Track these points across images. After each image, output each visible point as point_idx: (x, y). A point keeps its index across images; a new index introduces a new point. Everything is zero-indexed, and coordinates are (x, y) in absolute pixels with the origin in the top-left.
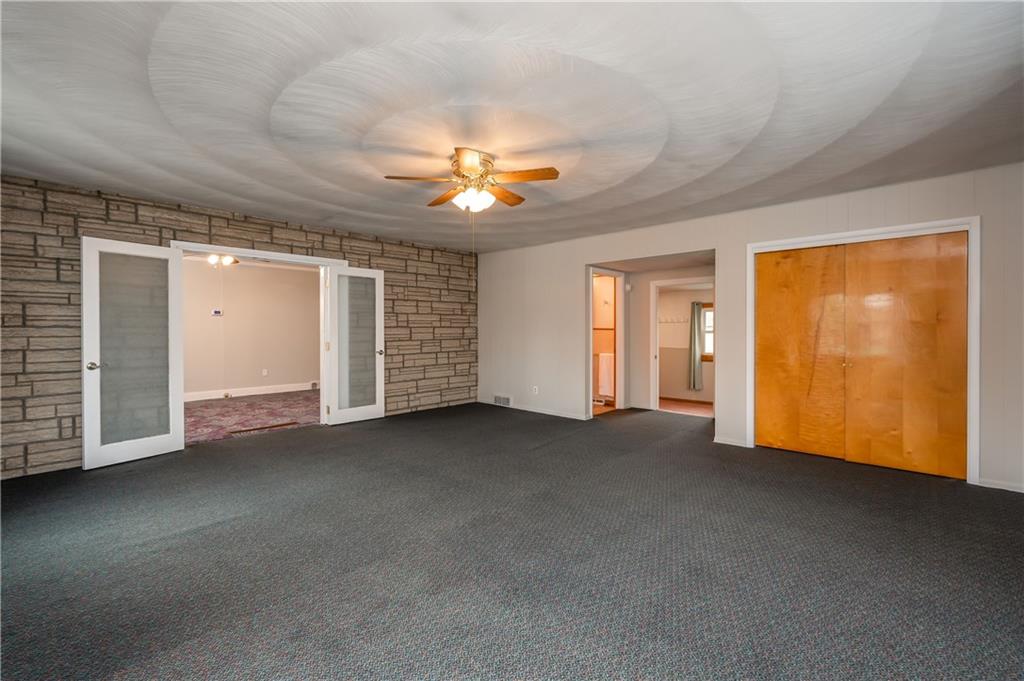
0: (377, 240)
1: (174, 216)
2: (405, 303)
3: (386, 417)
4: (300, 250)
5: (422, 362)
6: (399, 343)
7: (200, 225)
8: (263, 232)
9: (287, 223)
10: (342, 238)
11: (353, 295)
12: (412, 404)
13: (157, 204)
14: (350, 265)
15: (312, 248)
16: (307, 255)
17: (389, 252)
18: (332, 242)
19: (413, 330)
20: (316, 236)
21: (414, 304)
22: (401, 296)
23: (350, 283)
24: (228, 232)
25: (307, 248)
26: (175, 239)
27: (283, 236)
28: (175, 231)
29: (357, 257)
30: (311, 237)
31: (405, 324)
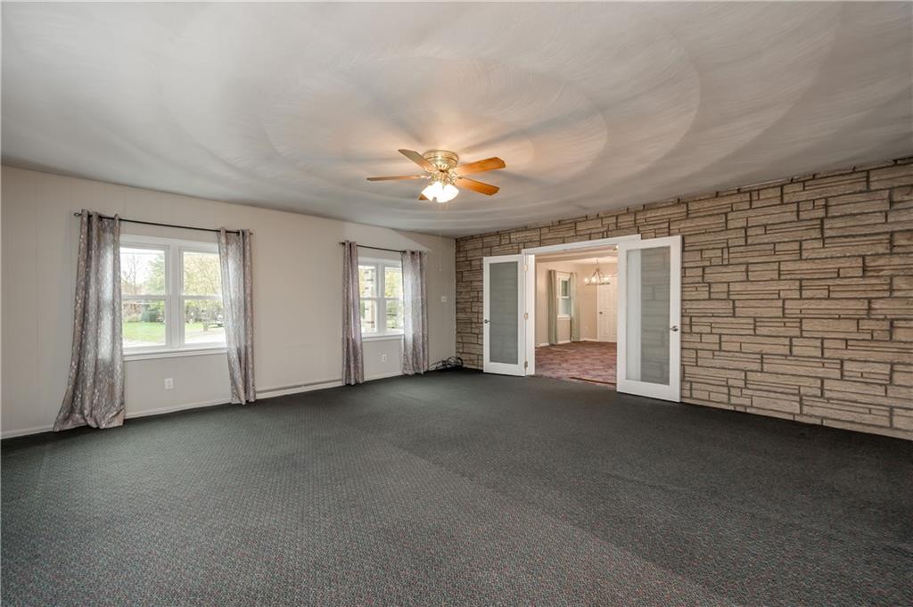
0: (679, 202)
1: (525, 234)
2: (725, 270)
3: (681, 403)
4: (597, 235)
5: (757, 348)
6: (712, 320)
7: (534, 235)
8: (570, 229)
9: (586, 217)
10: (635, 213)
11: (645, 268)
12: (734, 400)
13: (518, 230)
14: (642, 239)
15: (608, 231)
16: (603, 238)
17: (697, 211)
18: (626, 220)
19: (737, 303)
20: (610, 219)
21: (743, 268)
22: (715, 261)
23: (643, 256)
24: (550, 236)
25: (603, 233)
26: (524, 248)
27: (584, 228)
28: (524, 243)
29: (651, 227)
30: (606, 221)
31: (725, 296)
